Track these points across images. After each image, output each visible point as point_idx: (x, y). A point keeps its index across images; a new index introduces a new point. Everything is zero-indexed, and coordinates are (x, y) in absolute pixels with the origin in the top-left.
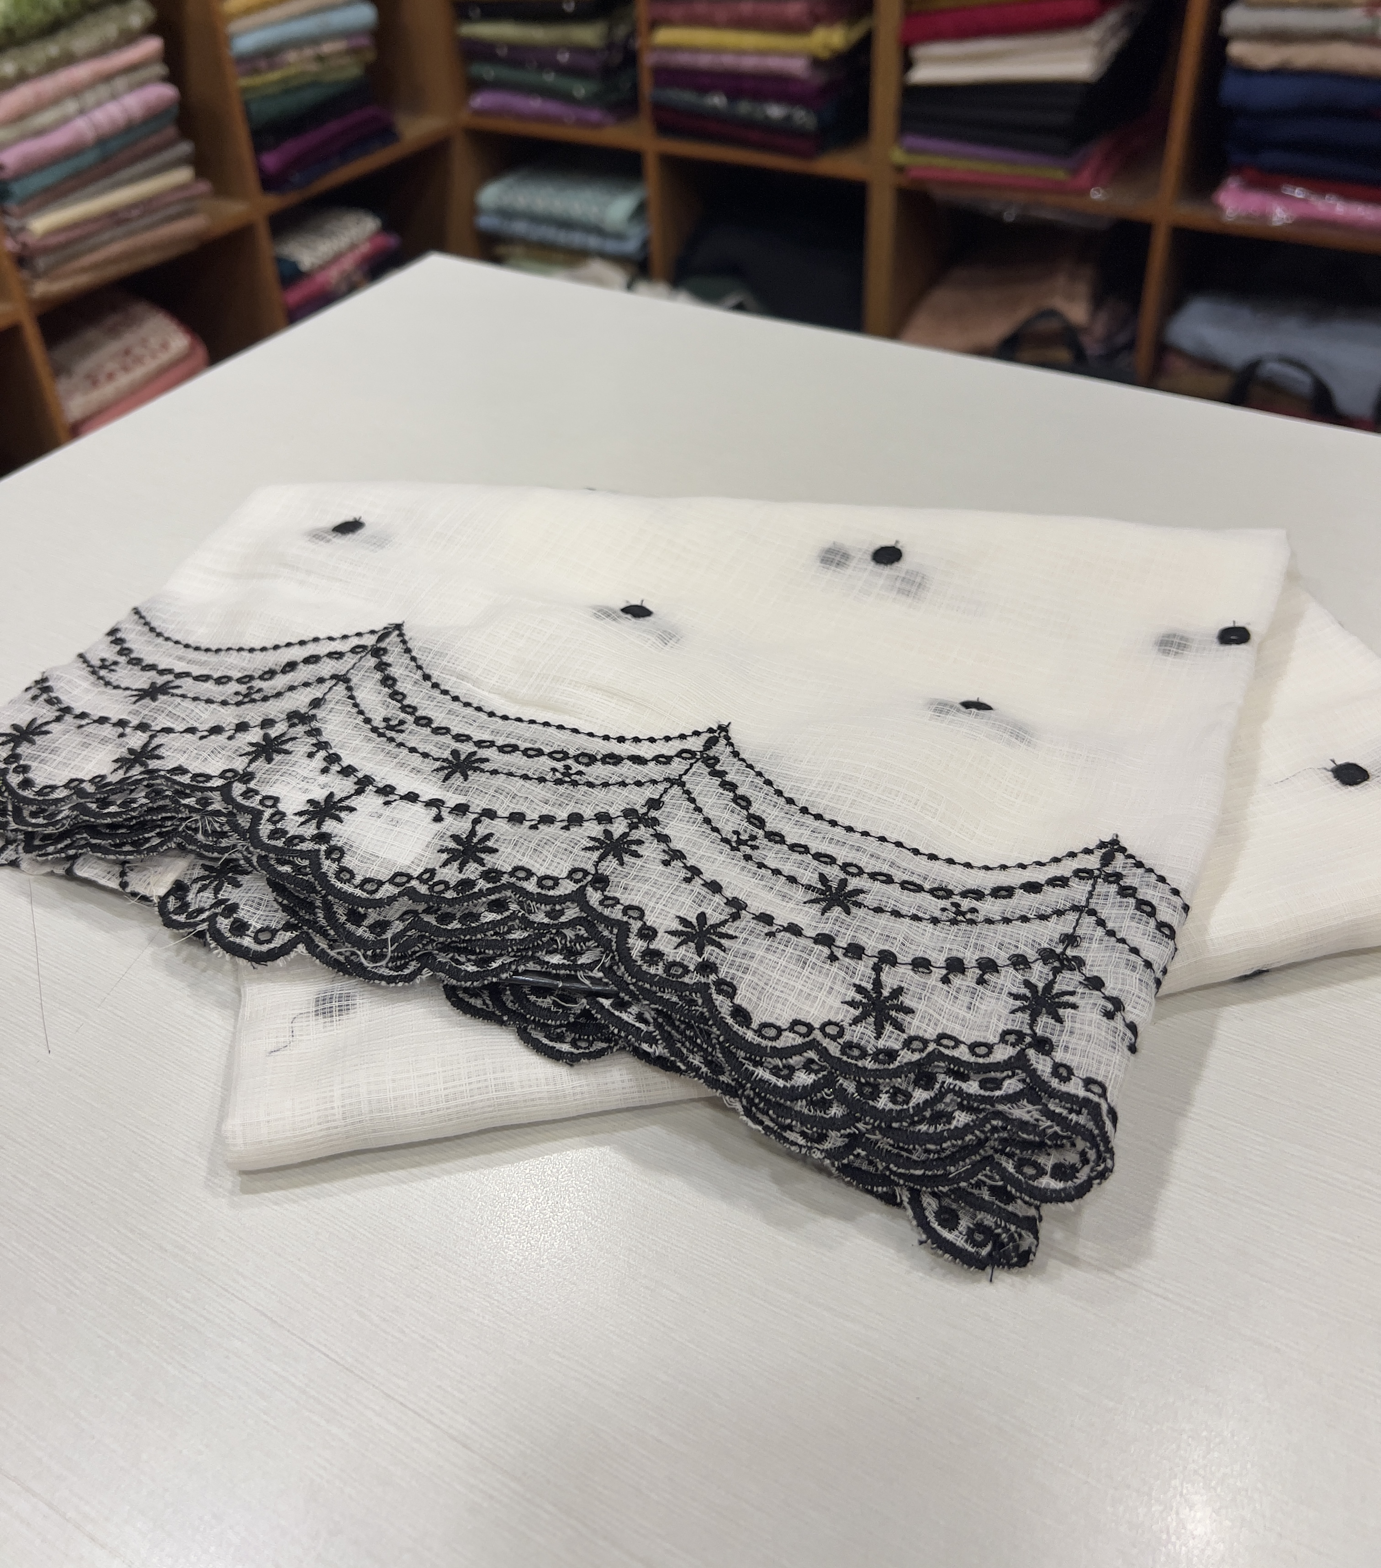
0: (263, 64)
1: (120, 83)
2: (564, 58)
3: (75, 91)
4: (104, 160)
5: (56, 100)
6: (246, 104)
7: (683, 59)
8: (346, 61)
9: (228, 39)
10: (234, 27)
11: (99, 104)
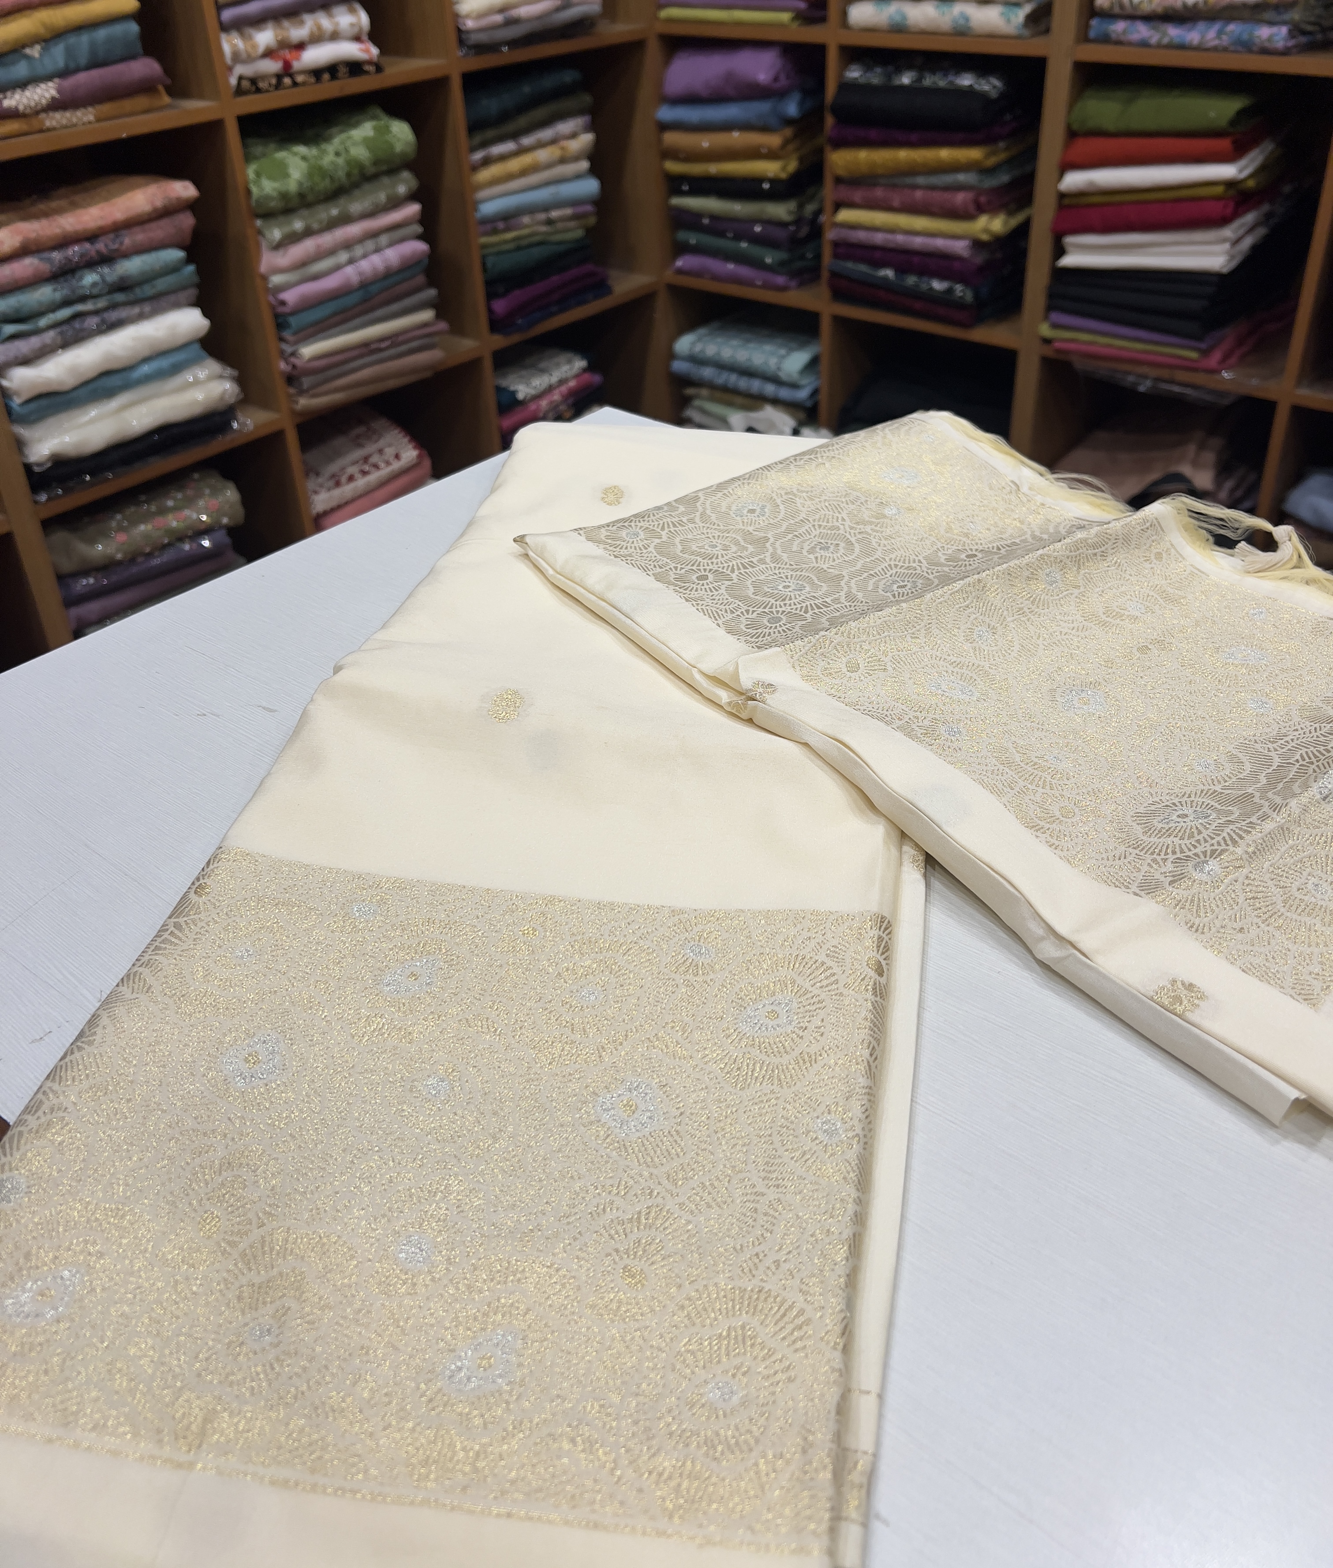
0: (501, 225)
1: (384, 239)
2: (758, 229)
3: (348, 245)
4: (365, 301)
5: (332, 252)
6: (484, 257)
7: (861, 236)
8: (572, 224)
9: (476, 204)
10: (482, 194)
11: (365, 256)
